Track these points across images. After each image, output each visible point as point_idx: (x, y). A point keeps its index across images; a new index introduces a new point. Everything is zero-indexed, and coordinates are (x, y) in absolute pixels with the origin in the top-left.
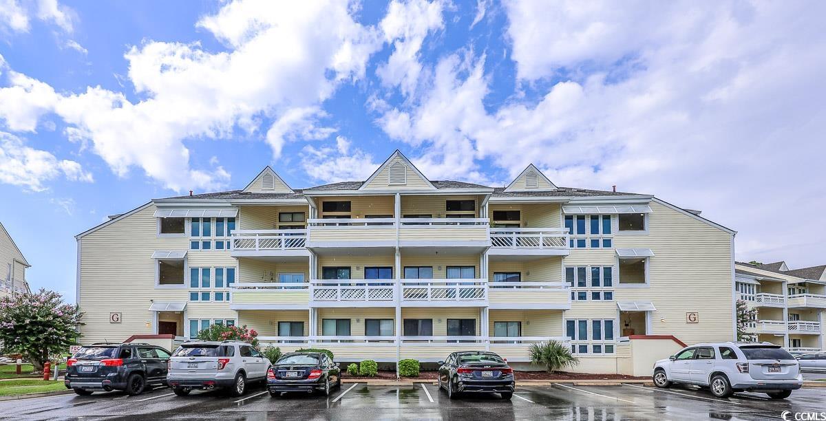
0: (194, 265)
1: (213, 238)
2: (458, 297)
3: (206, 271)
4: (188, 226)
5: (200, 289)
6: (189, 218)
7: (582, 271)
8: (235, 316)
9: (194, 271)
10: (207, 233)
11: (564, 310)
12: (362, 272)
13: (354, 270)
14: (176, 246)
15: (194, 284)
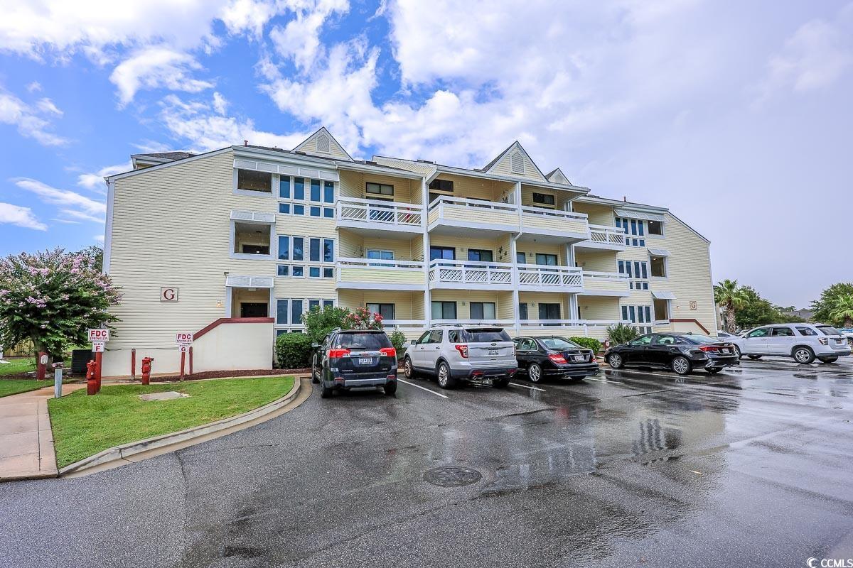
0: (284, 232)
1: (307, 202)
2: (562, 284)
3: (299, 242)
4: (276, 184)
5: (291, 262)
6: (277, 175)
7: (629, 263)
8: (334, 297)
9: (283, 240)
10: (300, 195)
11: (620, 297)
12: (466, 254)
13: (458, 252)
14: (261, 207)
15: (283, 256)
